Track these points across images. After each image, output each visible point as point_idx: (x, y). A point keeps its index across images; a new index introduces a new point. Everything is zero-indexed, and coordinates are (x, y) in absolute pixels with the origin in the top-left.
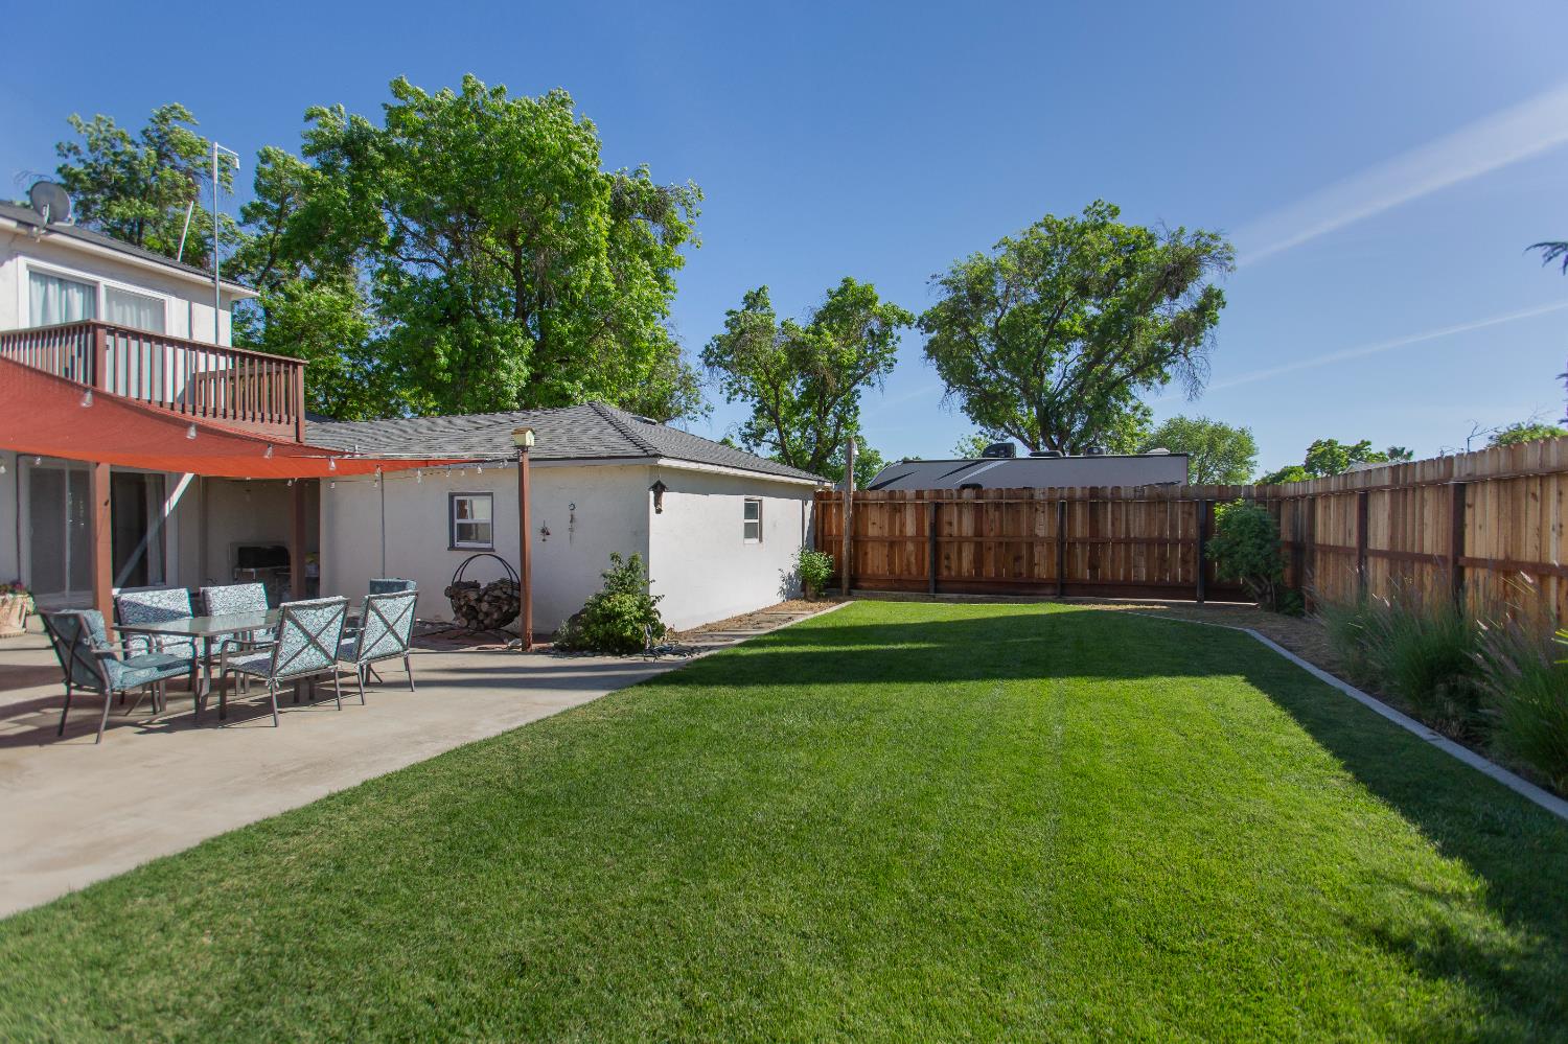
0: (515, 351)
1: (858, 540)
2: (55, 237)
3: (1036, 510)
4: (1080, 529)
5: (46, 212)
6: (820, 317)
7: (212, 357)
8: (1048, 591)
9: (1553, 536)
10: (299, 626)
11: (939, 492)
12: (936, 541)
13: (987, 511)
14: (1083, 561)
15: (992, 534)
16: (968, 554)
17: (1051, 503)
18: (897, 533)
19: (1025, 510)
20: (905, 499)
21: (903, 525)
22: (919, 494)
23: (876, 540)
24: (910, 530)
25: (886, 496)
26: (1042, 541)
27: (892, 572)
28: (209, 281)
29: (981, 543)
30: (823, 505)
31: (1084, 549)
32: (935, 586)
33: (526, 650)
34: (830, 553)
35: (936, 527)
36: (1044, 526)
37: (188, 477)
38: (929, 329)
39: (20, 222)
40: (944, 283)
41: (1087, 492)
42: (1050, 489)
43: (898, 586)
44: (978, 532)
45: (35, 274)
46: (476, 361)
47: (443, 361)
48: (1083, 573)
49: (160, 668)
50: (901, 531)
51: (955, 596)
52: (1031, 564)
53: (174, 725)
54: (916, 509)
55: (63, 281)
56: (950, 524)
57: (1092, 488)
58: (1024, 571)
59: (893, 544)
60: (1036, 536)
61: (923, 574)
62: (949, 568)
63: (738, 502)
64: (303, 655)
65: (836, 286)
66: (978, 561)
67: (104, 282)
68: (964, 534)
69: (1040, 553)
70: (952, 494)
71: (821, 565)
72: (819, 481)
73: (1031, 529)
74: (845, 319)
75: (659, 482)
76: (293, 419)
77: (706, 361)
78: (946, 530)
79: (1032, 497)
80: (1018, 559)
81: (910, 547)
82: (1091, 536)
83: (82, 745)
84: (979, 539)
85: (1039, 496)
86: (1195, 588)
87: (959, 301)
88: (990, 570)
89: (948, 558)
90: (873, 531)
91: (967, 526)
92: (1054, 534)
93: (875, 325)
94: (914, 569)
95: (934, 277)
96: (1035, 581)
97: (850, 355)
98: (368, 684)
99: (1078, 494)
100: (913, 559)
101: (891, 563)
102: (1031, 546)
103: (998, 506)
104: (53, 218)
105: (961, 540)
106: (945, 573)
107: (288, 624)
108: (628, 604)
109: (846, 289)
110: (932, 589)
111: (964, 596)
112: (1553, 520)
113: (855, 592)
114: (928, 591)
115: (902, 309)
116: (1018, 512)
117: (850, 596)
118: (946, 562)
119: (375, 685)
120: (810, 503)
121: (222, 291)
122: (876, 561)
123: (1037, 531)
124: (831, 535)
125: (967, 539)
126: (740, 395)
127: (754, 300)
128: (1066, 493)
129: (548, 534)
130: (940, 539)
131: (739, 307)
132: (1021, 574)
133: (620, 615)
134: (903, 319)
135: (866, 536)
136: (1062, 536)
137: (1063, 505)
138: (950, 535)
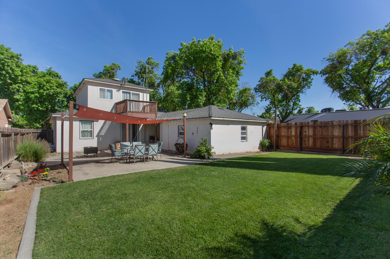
0: (201, 95)
1: (278, 136)
2: (125, 86)
3: (334, 128)
4: (350, 133)
5: (124, 82)
6: (286, 76)
7: (146, 103)
8: (339, 152)
10: (138, 149)
11: (302, 123)
12: (301, 137)
13: (317, 128)
15: (319, 135)
16: (311, 140)
17: (339, 126)
18: (290, 134)
19: (330, 128)
20: (292, 125)
21: (291, 132)
22: (296, 124)
23: (284, 136)
24: (293, 133)
25: (287, 124)
26: (336, 137)
27: (288, 145)
28: (146, 89)
29: (315, 138)
30: (269, 127)
31: (352, 139)
32: (301, 149)
33: (185, 157)
34: (269, 139)
35: (301, 133)
36: (337, 132)
37: (142, 124)
38: (324, 74)
39: (121, 84)
40: (328, 60)
41: (353, 122)
42: (339, 121)
43: (290, 149)
44: (314, 134)
45: (123, 92)
46: (194, 98)
47: (188, 99)
49: (122, 154)
50: (291, 134)
51: (307, 152)
52: (333, 144)
53: (124, 163)
54: (295, 128)
55: (126, 93)
56: (305, 132)
57: (355, 121)
58: (330, 146)
59: (288, 137)
61: (297, 146)
62: (305, 144)
63: (239, 127)
64: (139, 153)
65: (291, 67)
66: (314, 142)
67: (131, 92)
68: (310, 135)
69: (335, 141)
70: (306, 124)
71: (267, 142)
72: (267, 121)
73: (332, 133)
74: (293, 75)
75: (211, 123)
76: (155, 113)
77: (255, 91)
78: (304, 133)
79: (332, 124)
80: (328, 142)
81: (293, 138)
82: (355, 135)
83: (112, 164)
84: (314, 136)
85: (335, 123)
87: (333, 64)
88: (318, 145)
89: (305, 141)
90: (283, 134)
91: (311, 132)
92: (341, 135)
93: (304, 75)
94: (294, 145)
95: (324, 59)
96: (334, 149)
97: (295, 85)
98: (153, 160)
99: (350, 122)
100: (294, 142)
101: (288, 142)
102: (332, 138)
103: (321, 127)
104: (125, 83)
105: (309, 137)
106: (304, 146)
107: (136, 148)
108: (203, 149)
109: (294, 67)
110: (300, 150)
111: (309, 152)
113: (278, 150)
114: (298, 150)
115: (313, 70)
116: (328, 128)
117: (276, 151)
118: (304, 143)
119: (154, 160)
120: (265, 127)
121: (148, 91)
122: (284, 142)
123: (335, 134)
124: (271, 135)
125: (311, 136)
126: (265, 99)
127: (268, 74)
128: (345, 122)
129: (193, 134)
130: (302, 136)
131: (264, 76)
132: (329, 147)
133: (201, 151)
134: (315, 73)
135: (281, 135)
136: (344, 135)
137: (344, 126)
138: (306, 135)
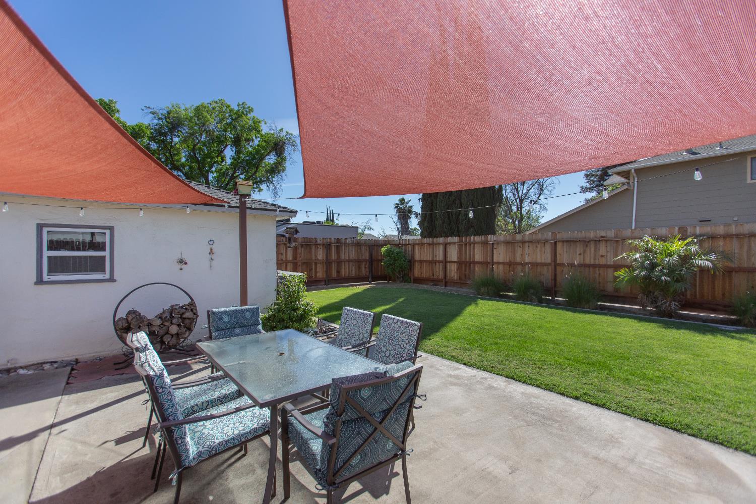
3: (318, 248)
4: (334, 256)
9: (527, 256)
13: (298, 249)
14: (335, 269)
15: (300, 259)
16: (290, 268)
17: (323, 245)
19: (313, 248)
26: (320, 261)
29: (296, 263)
31: (335, 264)
36: (321, 255)
41: (336, 241)
42: (323, 238)
44: (295, 258)
48: (334, 274)
52: (316, 272)
56: (283, 255)
58: (313, 275)
60: (318, 259)
68: (288, 259)
69: (319, 266)
73: (316, 256)
79: (316, 241)
80: (311, 270)
82: (337, 259)
84: (295, 261)
85: (319, 242)
86: (369, 278)
91: (290, 256)
92: (325, 258)
96: (317, 280)
102: (316, 264)
103: (303, 245)
112: (526, 252)
116: (311, 249)
123: (318, 257)
125: (289, 261)
128: (329, 241)
129: (186, 263)
136: (327, 259)
137: (328, 246)
138: (282, 260)
